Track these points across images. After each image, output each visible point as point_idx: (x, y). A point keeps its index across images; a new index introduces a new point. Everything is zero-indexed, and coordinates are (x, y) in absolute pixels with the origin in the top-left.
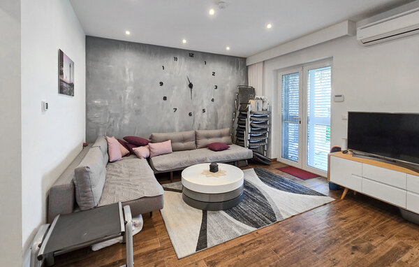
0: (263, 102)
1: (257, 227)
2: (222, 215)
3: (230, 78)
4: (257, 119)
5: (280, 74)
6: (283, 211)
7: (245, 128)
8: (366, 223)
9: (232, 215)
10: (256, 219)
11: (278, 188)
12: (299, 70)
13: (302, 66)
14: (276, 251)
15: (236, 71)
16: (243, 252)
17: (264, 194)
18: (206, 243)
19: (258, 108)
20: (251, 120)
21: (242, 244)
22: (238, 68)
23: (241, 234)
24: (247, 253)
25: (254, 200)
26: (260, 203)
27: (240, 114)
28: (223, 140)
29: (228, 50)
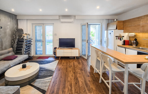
0: (29, 35)
1: (52, 76)
2: (38, 81)
3: (9, 23)
4: (28, 42)
5: (34, 25)
6: (53, 69)
7: (22, 47)
8: (67, 62)
9: (41, 78)
10: (49, 74)
11: (44, 64)
12: (42, 25)
13: (43, 24)
14: (61, 77)
15: (12, 20)
16: (56, 83)
17: (43, 67)
18: (45, 90)
19: (27, 38)
20: (26, 43)
21: (53, 82)
22: (13, 19)
23: (50, 80)
24: (57, 83)
25: (42, 71)
26: (45, 70)
27: (18, 41)
28: (10, 54)
29: (13, 11)
